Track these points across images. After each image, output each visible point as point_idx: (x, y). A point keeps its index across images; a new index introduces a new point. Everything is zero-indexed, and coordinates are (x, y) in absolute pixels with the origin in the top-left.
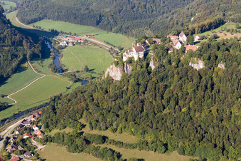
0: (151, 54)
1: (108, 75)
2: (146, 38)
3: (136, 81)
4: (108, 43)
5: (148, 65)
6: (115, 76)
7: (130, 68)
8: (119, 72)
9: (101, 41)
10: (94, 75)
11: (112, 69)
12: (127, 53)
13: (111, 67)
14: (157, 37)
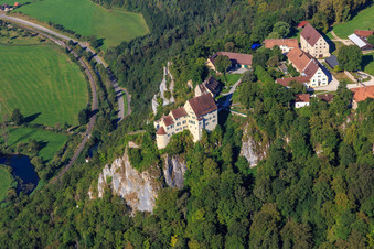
0: (238, 113)
1: (109, 189)
2: (205, 53)
3: (211, 217)
4: (60, 28)
5: (236, 151)
6: (133, 196)
7: (180, 168)
8: (148, 187)
9: (40, 21)
10: (39, 136)
11: (121, 171)
12: (169, 122)
13: (117, 163)
14: (237, 47)
